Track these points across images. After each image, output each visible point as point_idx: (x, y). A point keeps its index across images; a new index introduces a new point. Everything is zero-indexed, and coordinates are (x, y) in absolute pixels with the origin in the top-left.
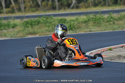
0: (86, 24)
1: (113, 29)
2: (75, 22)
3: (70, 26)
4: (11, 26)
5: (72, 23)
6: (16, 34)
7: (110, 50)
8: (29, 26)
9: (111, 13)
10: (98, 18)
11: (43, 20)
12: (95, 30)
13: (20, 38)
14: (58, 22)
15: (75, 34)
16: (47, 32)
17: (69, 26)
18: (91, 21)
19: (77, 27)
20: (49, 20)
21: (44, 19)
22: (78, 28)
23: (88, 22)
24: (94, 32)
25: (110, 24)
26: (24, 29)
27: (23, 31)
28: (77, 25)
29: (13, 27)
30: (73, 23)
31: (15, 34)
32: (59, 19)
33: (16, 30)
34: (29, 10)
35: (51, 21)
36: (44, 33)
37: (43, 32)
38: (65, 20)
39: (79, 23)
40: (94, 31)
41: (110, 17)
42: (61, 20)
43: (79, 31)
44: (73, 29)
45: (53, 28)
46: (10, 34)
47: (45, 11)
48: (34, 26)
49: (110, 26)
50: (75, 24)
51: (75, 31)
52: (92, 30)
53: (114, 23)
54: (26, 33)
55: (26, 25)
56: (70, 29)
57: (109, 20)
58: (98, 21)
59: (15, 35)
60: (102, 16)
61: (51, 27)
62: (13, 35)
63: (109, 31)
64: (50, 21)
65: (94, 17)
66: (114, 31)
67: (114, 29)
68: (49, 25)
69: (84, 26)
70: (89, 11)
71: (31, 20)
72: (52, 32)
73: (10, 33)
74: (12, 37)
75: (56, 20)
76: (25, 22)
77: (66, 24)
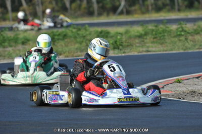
0: (141, 40)
1: (184, 48)
2: (124, 37)
3: (116, 42)
4: (20, 41)
5: (119, 37)
7: (179, 82)
9: (182, 22)
10: (161, 29)
11: (72, 32)
12: (156, 49)
14: (95, 36)
15: (123, 55)
16: (77, 52)
17: (114, 43)
18: (150, 36)
19: (126, 44)
20: (82, 32)
21: (74, 30)
22: (128, 46)
23: (145, 37)
24: (154, 53)
25: (180, 40)
28: (126, 40)
29: (23, 43)
30: (121, 38)
32: (97, 32)
33: (28, 47)
36: (72, 54)
37: (71, 52)
38: (108, 33)
39: (130, 37)
40: (154, 51)
41: (180, 29)
42: (101, 32)
43: (129, 50)
44: (121, 47)
45: (87, 45)
46: (17, 55)
47: (77, 17)
48: (57, 41)
49: (180, 44)
50: (124, 40)
51: (123, 51)
52: (150, 49)
53: (186, 39)
56: (114, 48)
57: (179, 33)
58: (160, 35)
60: (168, 27)
61: (84, 44)
63: (178, 52)
64: (83, 34)
65: (154, 28)
66: (186, 51)
67: (187, 48)
68: (81, 40)
69: (138, 43)
70: (147, 19)
71: (53, 32)
73: (18, 52)
75: (93, 33)
77: (109, 39)
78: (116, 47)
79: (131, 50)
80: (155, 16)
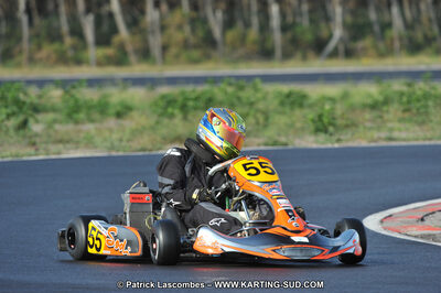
0: (375, 113)
2: (339, 106)
3: (320, 117)
4: (112, 111)
5: (327, 107)
6: (128, 141)
8: (177, 112)
10: (419, 93)
11: (226, 93)
12: (408, 135)
13: (141, 153)
14: (276, 102)
15: (336, 145)
17: (317, 119)
18: (396, 106)
19: (344, 122)
20: (247, 94)
21: (230, 90)
22: (347, 126)
23: (385, 108)
24: (404, 143)
26: (157, 123)
27: (153, 128)
28: (342, 116)
29: (119, 115)
30: (333, 109)
31: (124, 139)
32: (280, 93)
33: (129, 124)
34: (177, 57)
35: (253, 99)
38: (304, 97)
39: (352, 108)
40: (404, 140)
42: (289, 95)
43: (349, 136)
44: (331, 129)
45: (258, 123)
46: (105, 140)
47: (236, 61)
48: (192, 112)
50: (339, 111)
51: (336, 137)
52: (396, 134)
54: (164, 138)
55: (165, 108)
56: (317, 130)
58: (418, 105)
59: (124, 144)
60: (434, 88)
61: (251, 120)
62: (116, 143)
64: (248, 98)
65: (405, 89)
68: (245, 110)
69: (369, 121)
70: (391, 68)
71: (183, 93)
72: (256, 136)
73: (107, 134)
74: (112, 148)
75: (271, 96)
76: (163, 97)
77: (306, 111)
78: (321, 127)
79: (353, 134)
80: (407, 62)
